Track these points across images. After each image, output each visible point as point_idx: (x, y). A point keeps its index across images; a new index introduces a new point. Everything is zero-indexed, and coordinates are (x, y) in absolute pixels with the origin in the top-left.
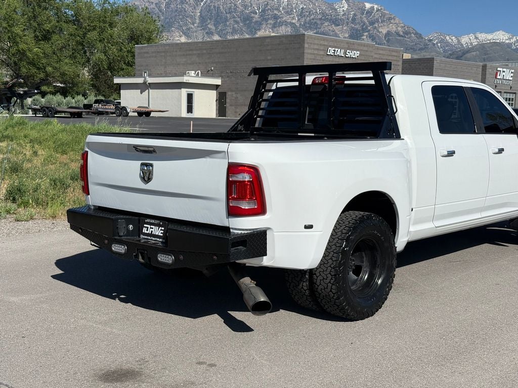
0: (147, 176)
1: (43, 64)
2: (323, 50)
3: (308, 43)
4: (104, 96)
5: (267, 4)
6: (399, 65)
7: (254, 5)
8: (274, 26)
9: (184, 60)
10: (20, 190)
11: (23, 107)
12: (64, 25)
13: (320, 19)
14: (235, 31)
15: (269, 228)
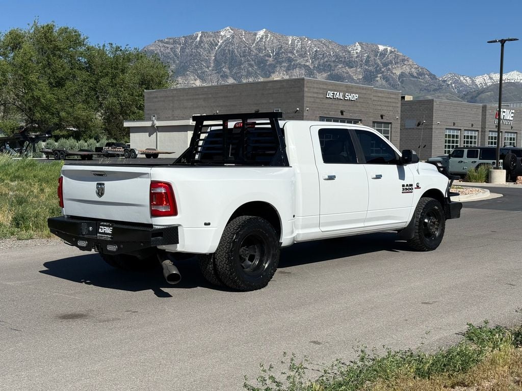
0: (100, 192)
1: (56, 109)
2: (322, 94)
3: (307, 87)
4: (115, 139)
5: (281, 47)
6: (397, 107)
7: (268, 49)
8: (288, 69)
9: (191, 104)
10: (23, 218)
11: (34, 151)
12: (78, 72)
13: (334, 61)
14: (249, 74)
15: (180, 225)
